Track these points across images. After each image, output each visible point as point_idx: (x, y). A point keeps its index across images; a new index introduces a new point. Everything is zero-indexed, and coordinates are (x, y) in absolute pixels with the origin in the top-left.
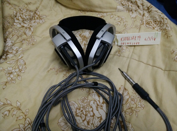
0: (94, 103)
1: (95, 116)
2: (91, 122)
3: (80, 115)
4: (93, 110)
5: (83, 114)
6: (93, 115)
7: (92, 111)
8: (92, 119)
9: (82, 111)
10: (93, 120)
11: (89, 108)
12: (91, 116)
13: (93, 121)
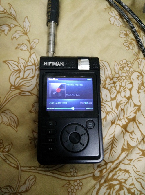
0: (138, 78)
1: (130, 100)
2: (122, 107)
3: (109, 88)
4: (133, 88)
5: (114, 88)
6: (128, 97)
7: (130, 90)
8: (126, 102)
9: (114, 83)
10: (126, 105)
11: (128, 82)
12: (125, 97)
13: (126, 107)
